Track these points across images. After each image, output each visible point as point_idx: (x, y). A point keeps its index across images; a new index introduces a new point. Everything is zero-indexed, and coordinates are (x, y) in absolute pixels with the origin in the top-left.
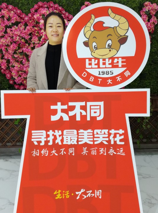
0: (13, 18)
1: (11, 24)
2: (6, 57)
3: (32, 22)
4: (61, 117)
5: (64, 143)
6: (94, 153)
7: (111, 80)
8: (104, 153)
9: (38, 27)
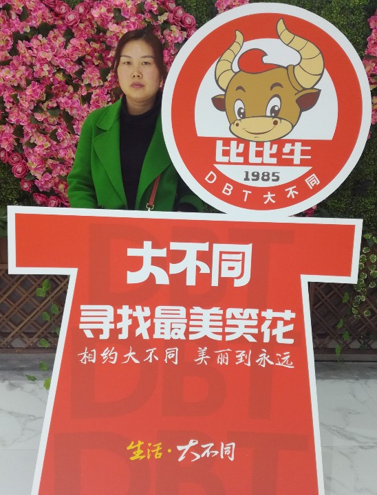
0: (35, 14)
1: (28, 30)
2: (12, 119)
3: (85, 28)
4: (152, 277)
5: (155, 336)
6: (223, 360)
7: (274, 195)
8: (246, 361)
9: (102, 42)
